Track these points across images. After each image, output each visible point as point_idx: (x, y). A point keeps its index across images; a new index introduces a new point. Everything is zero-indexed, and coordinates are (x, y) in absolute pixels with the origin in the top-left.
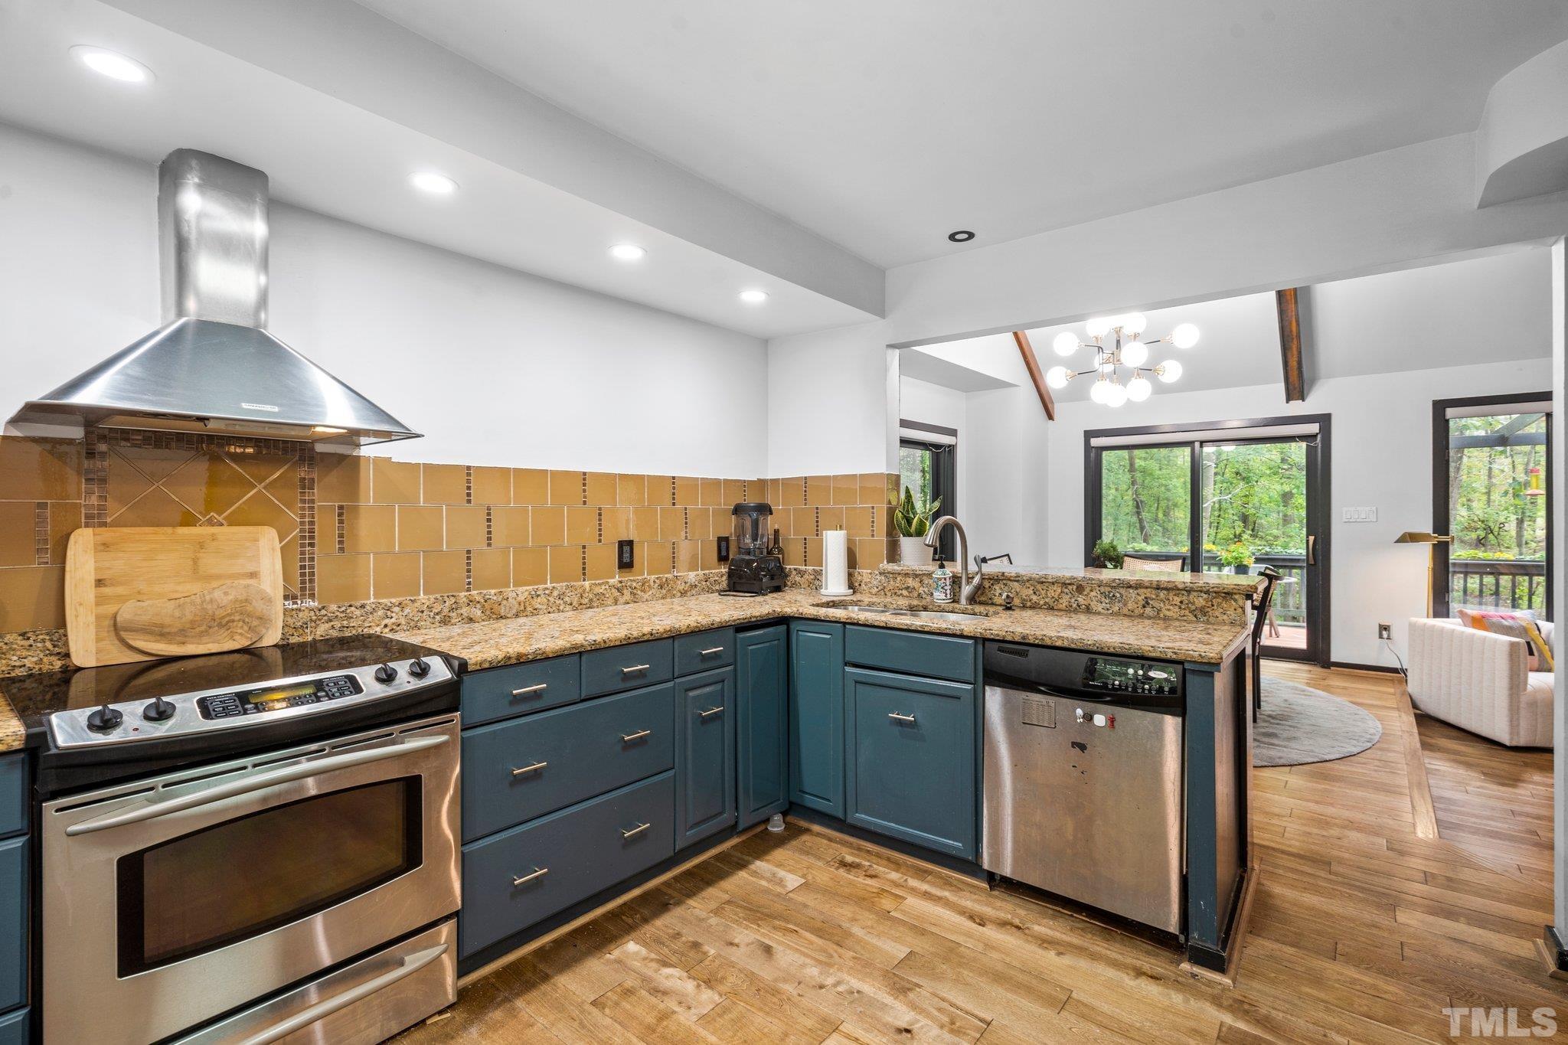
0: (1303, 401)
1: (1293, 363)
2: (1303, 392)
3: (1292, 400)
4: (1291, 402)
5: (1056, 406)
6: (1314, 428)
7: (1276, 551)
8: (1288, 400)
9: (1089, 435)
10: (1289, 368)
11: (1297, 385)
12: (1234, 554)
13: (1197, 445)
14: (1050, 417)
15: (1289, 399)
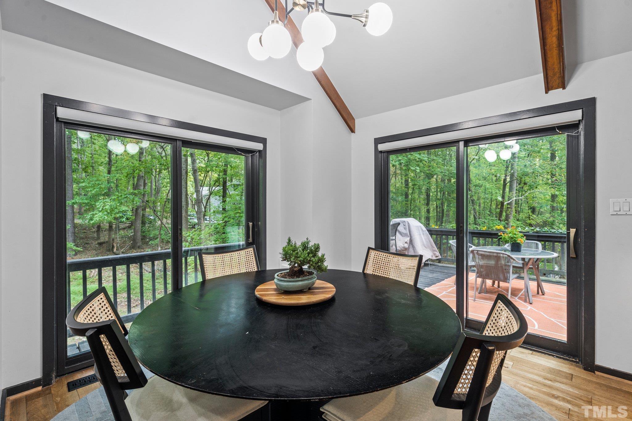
0: (564, 88)
1: (552, 40)
2: (563, 77)
3: (552, 89)
4: (551, 92)
5: (357, 122)
6: (576, 115)
7: (544, 230)
8: (547, 90)
9: (378, 141)
10: (547, 47)
11: (556, 70)
12: (510, 235)
13: (462, 144)
14: (352, 131)
15: (548, 88)
